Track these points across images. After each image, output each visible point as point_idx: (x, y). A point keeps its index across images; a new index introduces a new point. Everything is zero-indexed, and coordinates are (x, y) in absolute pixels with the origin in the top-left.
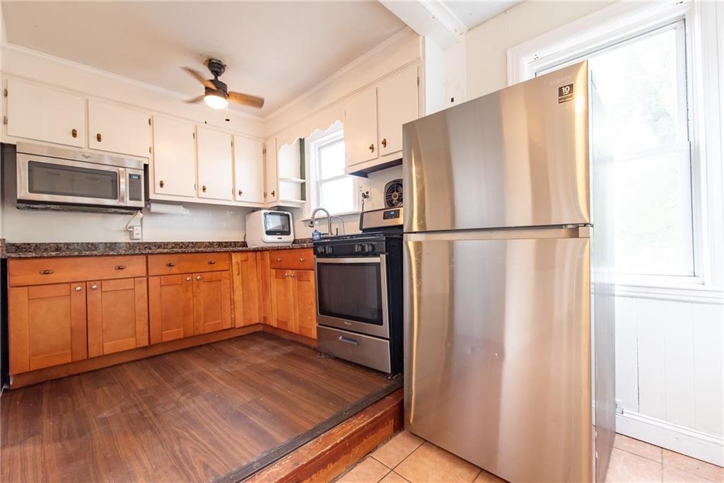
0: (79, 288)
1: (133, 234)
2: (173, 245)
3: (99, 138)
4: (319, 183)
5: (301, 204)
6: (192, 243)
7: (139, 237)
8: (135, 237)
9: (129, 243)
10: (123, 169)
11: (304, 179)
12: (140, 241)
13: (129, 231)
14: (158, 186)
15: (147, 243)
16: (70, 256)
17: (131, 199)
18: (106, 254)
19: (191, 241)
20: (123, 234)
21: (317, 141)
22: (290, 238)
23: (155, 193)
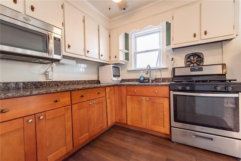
0: (30, 121)
1: (48, 76)
2: (69, 82)
3: (33, 8)
4: (136, 53)
5: (126, 62)
6: (77, 81)
7: (51, 78)
8: (50, 78)
9: (46, 82)
10: (50, 33)
11: (129, 51)
12: (51, 80)
13: (46, 74)
14: (67, 47)
15: (56, 82)
16: (23, 96)
17: (55, 54)
18: (49, 92)
19: (77, 80)
20: (42, 76)
21: (136, 34)
22: (120, 79)
23: (65, 51)
